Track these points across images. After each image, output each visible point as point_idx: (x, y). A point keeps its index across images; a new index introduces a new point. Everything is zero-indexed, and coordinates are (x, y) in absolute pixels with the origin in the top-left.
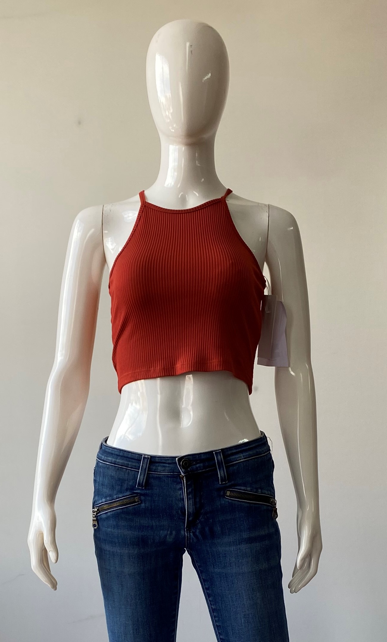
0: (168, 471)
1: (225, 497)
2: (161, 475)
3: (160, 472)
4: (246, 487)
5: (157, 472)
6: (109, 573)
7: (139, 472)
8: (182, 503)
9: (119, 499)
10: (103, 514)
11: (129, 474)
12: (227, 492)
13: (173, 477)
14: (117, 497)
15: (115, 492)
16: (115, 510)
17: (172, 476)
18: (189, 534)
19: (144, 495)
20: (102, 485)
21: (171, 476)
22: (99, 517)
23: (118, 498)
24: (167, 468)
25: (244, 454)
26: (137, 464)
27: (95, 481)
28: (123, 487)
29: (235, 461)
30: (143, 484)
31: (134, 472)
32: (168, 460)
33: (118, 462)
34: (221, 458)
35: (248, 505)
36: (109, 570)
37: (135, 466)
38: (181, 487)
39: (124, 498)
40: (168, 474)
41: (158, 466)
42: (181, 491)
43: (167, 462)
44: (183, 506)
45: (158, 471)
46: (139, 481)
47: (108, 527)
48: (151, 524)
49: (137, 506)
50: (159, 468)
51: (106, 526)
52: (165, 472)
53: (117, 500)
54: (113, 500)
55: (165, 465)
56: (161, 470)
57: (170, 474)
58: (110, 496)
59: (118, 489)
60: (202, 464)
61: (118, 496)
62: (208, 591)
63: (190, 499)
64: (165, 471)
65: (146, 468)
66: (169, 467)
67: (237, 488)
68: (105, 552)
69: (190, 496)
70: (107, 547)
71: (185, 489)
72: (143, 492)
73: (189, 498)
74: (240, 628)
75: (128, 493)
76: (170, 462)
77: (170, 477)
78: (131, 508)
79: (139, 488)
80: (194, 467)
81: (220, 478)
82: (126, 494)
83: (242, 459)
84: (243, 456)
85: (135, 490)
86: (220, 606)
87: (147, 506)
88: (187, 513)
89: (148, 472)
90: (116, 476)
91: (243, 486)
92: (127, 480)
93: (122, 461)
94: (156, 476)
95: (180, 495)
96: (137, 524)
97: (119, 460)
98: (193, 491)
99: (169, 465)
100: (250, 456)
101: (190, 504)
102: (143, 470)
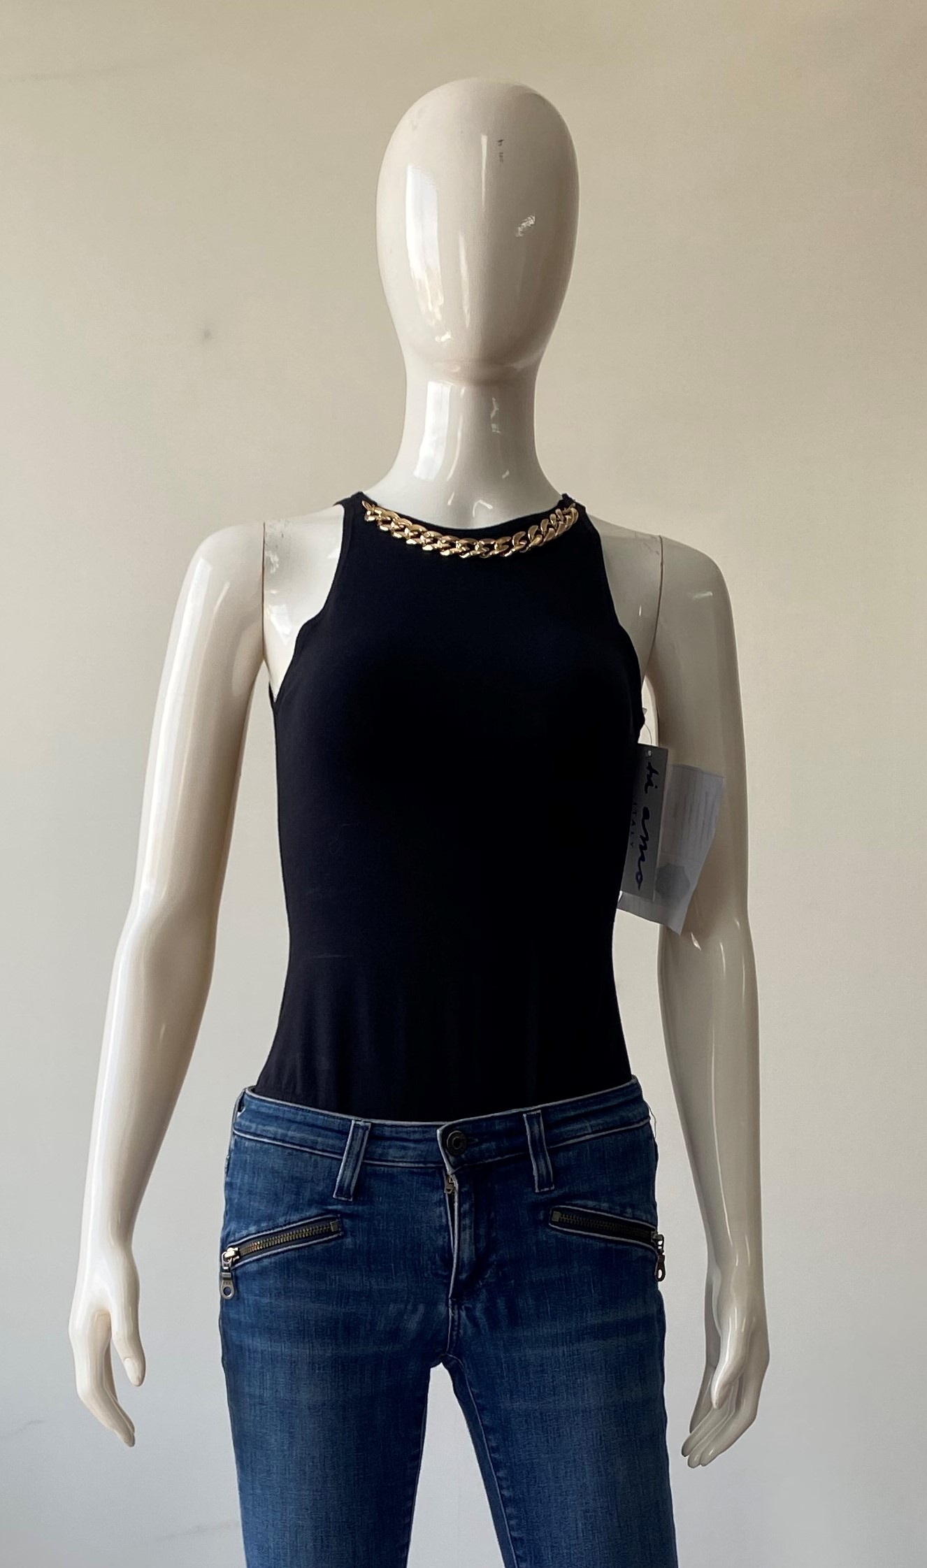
0: (413, 1160)
1: (550, 1224)
2: (395, 1169)
3: (394, 1161)
4: (600, 1200)
5: (386, 1161)
7: (342, 1160)
8: (445, 1240)
9: (292, 1226)
10: (250, 1262)
11: (316, 1165)
12: (552, 1212)
13: (424, 1173)
14: (285, 1221)
15: (281, 1208)
16: (278, 1253)
17: (423, 1171)
18: (456, 1312)
19: (352, 1216)
20: (250, 1193)
21: (419, 1170)
22: (238, 1272)
23: (289, 1224)
24: (410, 1153)
25: (593, 1122)
26: (337, 1143)
27: (229, 1186)
28: (301, 1197)
29: (573, 1138)
30: (350, 1192)
31: (329, 1161)
32: (415, 1132)
33: (292, 1138)
34: (540, 1131)
36: (261, 1397)
37: (333, 1146)
38: (442, 1197)
39: (304, 1222)
40: (413, 1165)
41: (390, 1147)
42: (442, 1208)
43: (412, 1138)
44: (446, 1244)
45: (390, 1158)
46: (339, 1184)
47: (262, 1295)
48: (368, 1287)
49: (333, 1243)
50: (391, 1151)
51: (257, 1292)
52: (405, 1162)
53: (288, 1227)
54: (277, 1227)
55: (405, 1144)
56: (395, 1157)
57: (416, 1165)
58: (270, 1218)
59: (288, 1202)
60: (493, 1144)
61: (288, 1219)
62: (496, 1456)
63: (463, 1228)
64: (405, 1160)
65: (359, 1152)
66: (415, 1149)
67: (576, 1202)
68: (252, 1356)
69: (465, 1221)
70: (258, 1343)
71: (456, 1204)
72: (348, 1209)
73: (461, 1226)
75: (314, 1211)
76: (417, 1136)
77: (417, 1173)
78: (319, 1248)
79: (340, 1198)
80: (477, 1149)
81: (536, 1178)
82: (308, 1214)
83: (589, 1134)
84: (591, 1127)
85: (331, 1204)
86: (525, 1490)
87: (358, 1242)
88: (455, 1261)
89: (365, 1161)
90: (284, 1171)
91: (592, 1200)
92: (313, 1181)
93: (302, 1135)
94: (384, 1172)
95: (441, 1216)
96: (334, 1287)
97: (295, 1131)
98: (473, 1209)
99: (418, 1146)
100: (606, 1127)
101: (465, 1240)
102: (352, 1157)
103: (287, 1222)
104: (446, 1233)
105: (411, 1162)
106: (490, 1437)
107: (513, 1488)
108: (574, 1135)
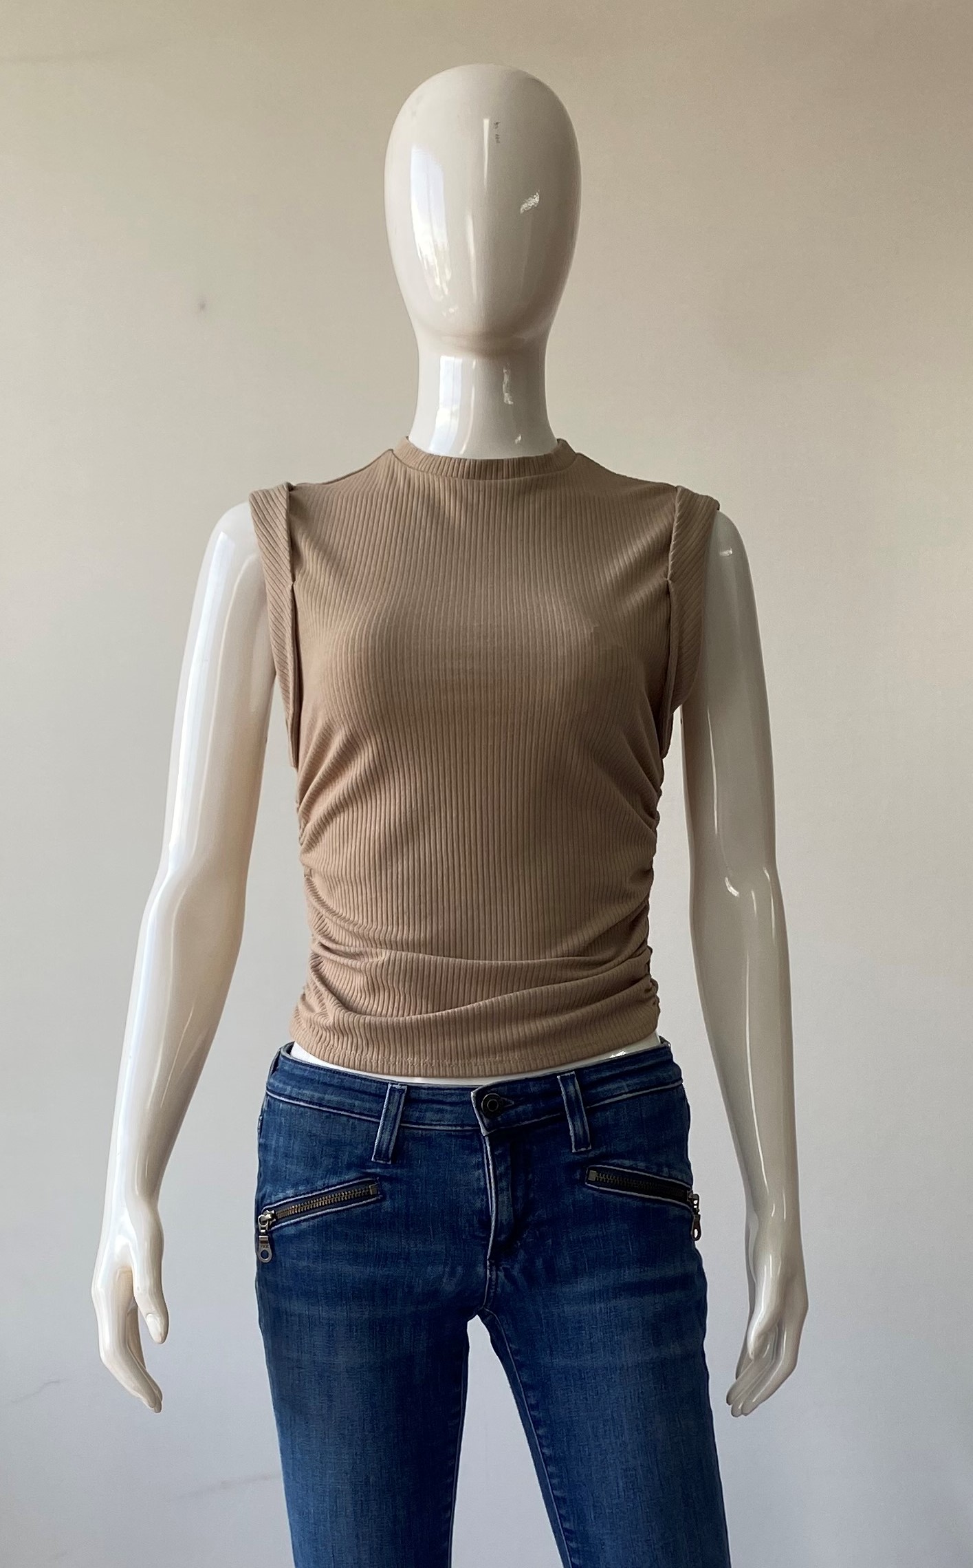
0: (450, 1123)
1: (586, 1183)
2: (433, 1133)
3: (431, 1125)
4: (635, 1159)
5: (424, 1124)
6: (296, 1371)
7: (379, 1123)
8: (482, 1200)
9: (330, 1189)
10: (285, 1226)
11: (354, 1128)
12: (589, 1172)
13: (462, 1136)
14: (324, 1185)
15: (320, 1172)
16: (317, 1217)
17: (460, 1134)
18: (494, 1273)
19: (390, 1179)
20: (286, 1155)
21: (457, 1133)
22: (274, 1235)
23: (328, 1187)
24: (448, 1116)
25: (628, 1082)
26: (374, 1106)
27: (263, 1148)
28: (340, 1161)
29: (610, 1098)
30: (388, 1155)
31: (366, 1124)
32: (452, 1094)
33: (329, 1101)
34: (576, 1091)
35: (640, 1204)
36: (298, 1360)
37: (370, 1110)
38: (480, 1160)
39: (342, 1186)
40: (450, 1128)
41: (426, 1111)
42: (480, 1171)
43: (449, 1100)
44: (485, 1208)
45: (426, 1122)
46: (378, 1146)
47: (299, 1258)
48: (406, 1250)
49: (371, 1206)
50: (428, 1114)
51: (295, 1255)
52: (443, 1125)
53: (326, 1190)
54: (316, 1191)
55: (443, 1107)
56: (432, 1120)
58: (308, 1181)
59: (327, 1165)
60: (529, 1107)
61: (326, 1182)
62: (536, 1413)
63: (502, 1190)
64: (442, 1123)
65: (396, 1115)
66: (451, 1112)
67: (613, 1161)
68: (289, 1319)
69: (504, 1184)
70: (297, 1307)
71: (491, 1167)
72: (386, 1173)
73: (499, 1189)
74: (615, 1502)
75: (352, 1175)
76: (454, 1099)
77: (455, 1136)
78: (359, 1210)
79: (378, 1161)
80: (513, 1112)
81: (573, 1139)
82: (347, 1177)
83: (626, 1093)
84: (628, 1086)
85: (370, 1169)
86: (565, 1449)
87: (397, 1205)
88: (493, 1224)
89: (402, 1125)
90: (322, 1135)
91: (628, 1159)
92: (350, 1144)
93: (339, 1098)
94: (422, 1135)
95: (479, 1179)
96: (372, 1249)
97: (332, 1094)
98: (510, 1172)
99: (452, 1108)
100: (643, 1086)
101: (503, 1202)
102: (389, 1120)
103: (326, 1185)
104: (485, 1196)
105: (448, 1125)
106: (529, 1395)
107: (553, 1446)
108: (610, 1095)
